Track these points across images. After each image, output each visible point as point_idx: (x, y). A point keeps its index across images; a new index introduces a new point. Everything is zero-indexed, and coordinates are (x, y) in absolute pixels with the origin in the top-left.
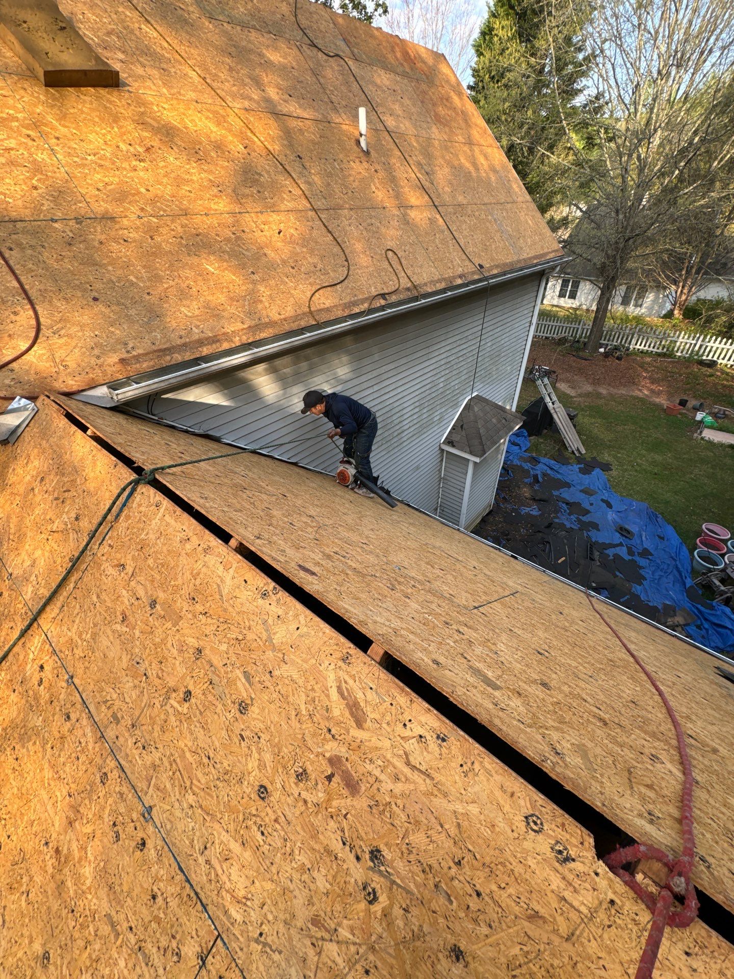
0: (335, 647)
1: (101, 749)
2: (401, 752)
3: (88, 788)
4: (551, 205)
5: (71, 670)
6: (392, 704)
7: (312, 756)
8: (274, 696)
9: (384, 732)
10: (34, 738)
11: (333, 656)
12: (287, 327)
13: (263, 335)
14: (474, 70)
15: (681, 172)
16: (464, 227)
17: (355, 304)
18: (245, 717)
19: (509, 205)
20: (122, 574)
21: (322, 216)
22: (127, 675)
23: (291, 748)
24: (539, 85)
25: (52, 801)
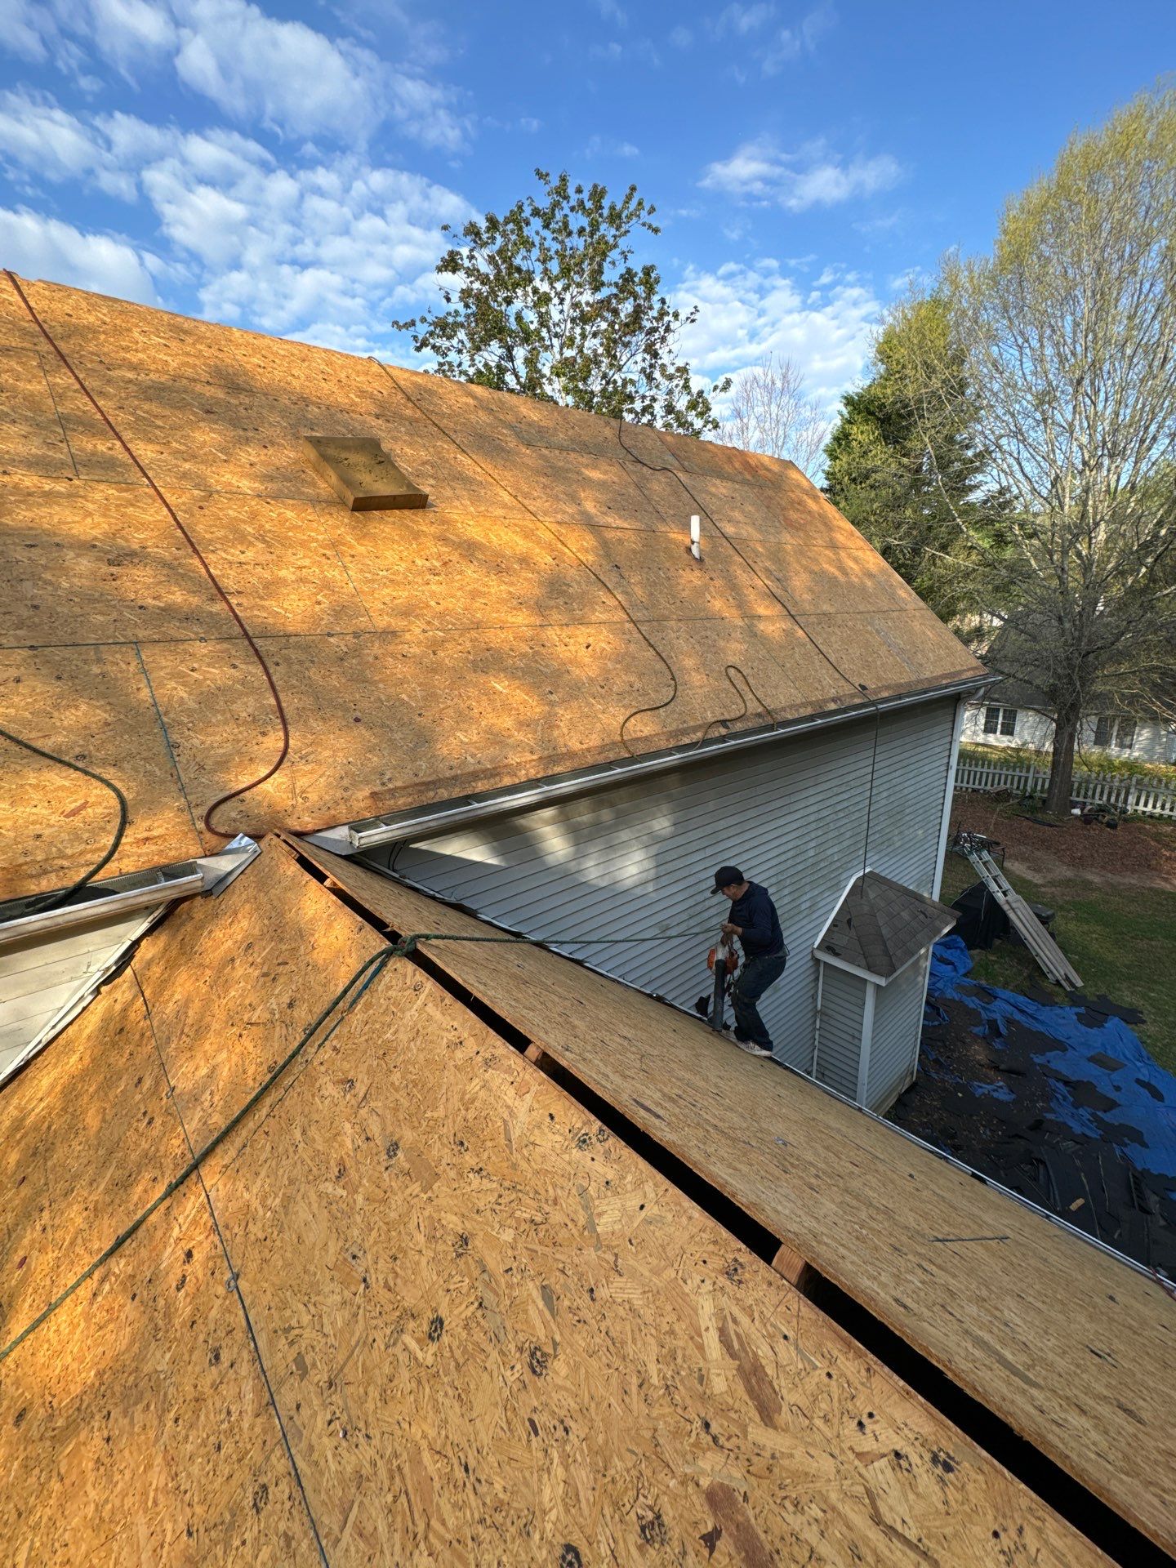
0: (711, 1247)
1: (264, 1431)
2: (859, 1490)
3: (228, 1517)
4: (953, 613)
5: (237, 1262)
6: (829, 1375)
7: (672, 1483)
8: (597, 1340)
9: (818, 1438)
10: (148, 1395)
11: (709, 1265)
12: (590, 760)
13: (558, 769)
14: (828, 473)
15: (1151, 569)
16: (833, 639)
17: (684, 732)
18: (540, 1382)
19: (895, 614)
20: (348, 1096)
21: (642, 628)
22: (332, 1279)
23: (630, 1460)
24: (917, 484)
25: (154, 1541)
